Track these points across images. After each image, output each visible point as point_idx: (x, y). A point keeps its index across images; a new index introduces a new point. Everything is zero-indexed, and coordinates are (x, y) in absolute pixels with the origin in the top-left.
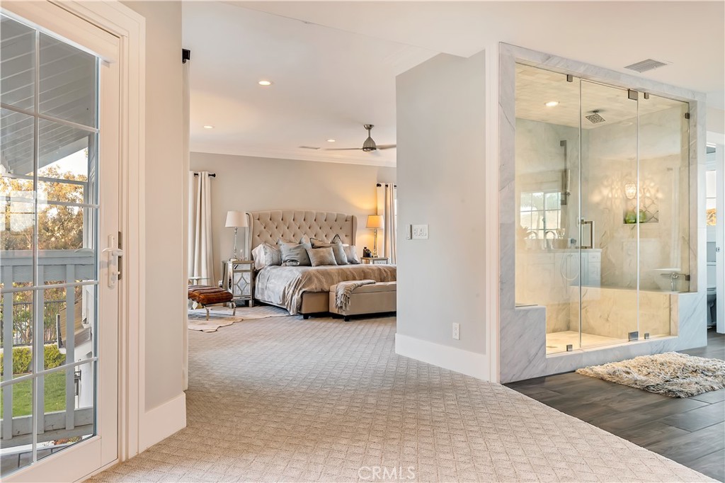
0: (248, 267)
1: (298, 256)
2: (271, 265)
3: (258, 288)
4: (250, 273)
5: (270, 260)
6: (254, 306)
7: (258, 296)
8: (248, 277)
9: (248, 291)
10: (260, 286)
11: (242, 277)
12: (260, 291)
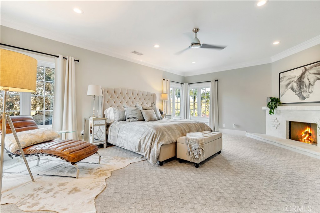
0: (103, 122)
1: (137, 115)
2: (119, 121)
3: (110, 136)
4: (104, 126)
5: (118, 117)
6: (107, 147)
7: (110, 141)
8: (103, 128)
9: (103, 138)
10: (112, 134)
11: (100, 129)
12: (112, 138)
